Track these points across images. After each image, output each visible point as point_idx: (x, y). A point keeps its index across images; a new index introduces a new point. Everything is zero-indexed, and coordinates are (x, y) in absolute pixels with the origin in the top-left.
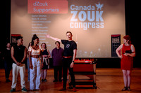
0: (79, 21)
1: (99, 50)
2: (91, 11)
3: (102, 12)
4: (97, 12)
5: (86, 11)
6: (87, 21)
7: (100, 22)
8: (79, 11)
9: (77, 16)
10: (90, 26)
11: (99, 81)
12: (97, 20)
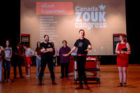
0: (83, 21)
1: (102, 48)
2: (94, 12)
3: (104, 13)
4: (100, 13)
5: (90, 12)
6: (91, 21)
7: (102, 22)
8: (83, 12)
9: (82, 17)
10: (94, 26)
11: (102, 76)
12: (100, 20)
